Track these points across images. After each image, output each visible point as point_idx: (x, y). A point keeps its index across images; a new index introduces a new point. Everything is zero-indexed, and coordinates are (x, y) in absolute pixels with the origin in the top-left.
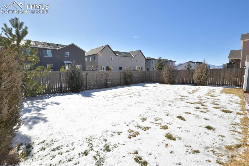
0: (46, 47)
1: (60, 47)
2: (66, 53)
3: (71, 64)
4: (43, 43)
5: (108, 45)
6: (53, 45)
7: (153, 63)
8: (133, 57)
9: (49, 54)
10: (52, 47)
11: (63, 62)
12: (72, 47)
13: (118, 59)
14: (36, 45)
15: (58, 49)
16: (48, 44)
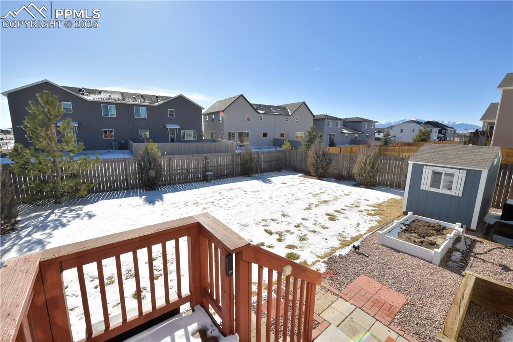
0: (138, 103)
1: (161, 101)
2: (170, 111)
3: (177, 129)
4: (135, 94)
5: (242, 95)
6: (150, 97)
7: (328, 126)
8: (289, 115)
9: (143, 114)
10: (147, 102)
11: (165, 126)
12: (181, 101)
13: (261, 119)
14: (124, 99)
15: (156, 104)
16: (142, 96)
